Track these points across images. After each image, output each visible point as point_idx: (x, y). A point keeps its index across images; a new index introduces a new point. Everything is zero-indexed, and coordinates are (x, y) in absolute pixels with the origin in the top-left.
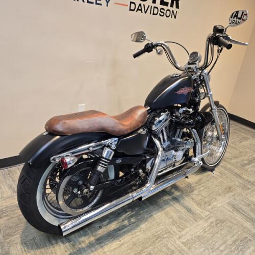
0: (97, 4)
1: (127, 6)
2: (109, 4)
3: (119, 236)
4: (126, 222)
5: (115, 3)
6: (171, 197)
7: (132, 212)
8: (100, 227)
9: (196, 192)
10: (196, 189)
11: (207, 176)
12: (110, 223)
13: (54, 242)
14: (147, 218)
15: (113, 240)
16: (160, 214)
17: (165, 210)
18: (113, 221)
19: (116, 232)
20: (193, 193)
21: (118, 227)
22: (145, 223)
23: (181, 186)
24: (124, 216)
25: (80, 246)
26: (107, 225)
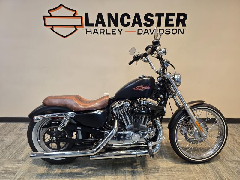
0: (112, 34)
1: (136, 32)
2: (121, 33)
3: (73, 177)
4: (85, 172)
5: (126, 32)
6: (132, 170)
7: (95, 168)
8: (70, 168)
9: (156, 175)
10: (159, 173)
11: (183, 167)
12: (77, 168)
13: (44, 165)
14: (99, 175)
15: (67, 178)
16: (111, 177)
17: (117, 176)
18: (79, 168)
19: (73, 174)
20: (154, 174)
21: (78, 172)
22: (95, 177)
23: (149, 166)
24: (89, 168)
25: (51, 172)
26: (74, 168)
